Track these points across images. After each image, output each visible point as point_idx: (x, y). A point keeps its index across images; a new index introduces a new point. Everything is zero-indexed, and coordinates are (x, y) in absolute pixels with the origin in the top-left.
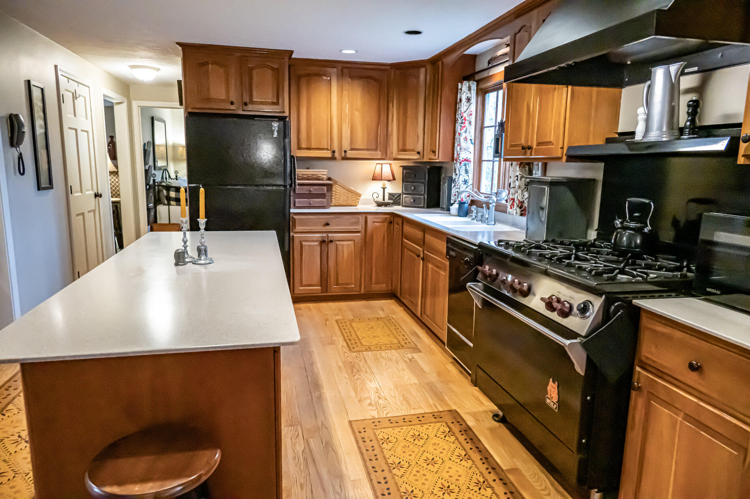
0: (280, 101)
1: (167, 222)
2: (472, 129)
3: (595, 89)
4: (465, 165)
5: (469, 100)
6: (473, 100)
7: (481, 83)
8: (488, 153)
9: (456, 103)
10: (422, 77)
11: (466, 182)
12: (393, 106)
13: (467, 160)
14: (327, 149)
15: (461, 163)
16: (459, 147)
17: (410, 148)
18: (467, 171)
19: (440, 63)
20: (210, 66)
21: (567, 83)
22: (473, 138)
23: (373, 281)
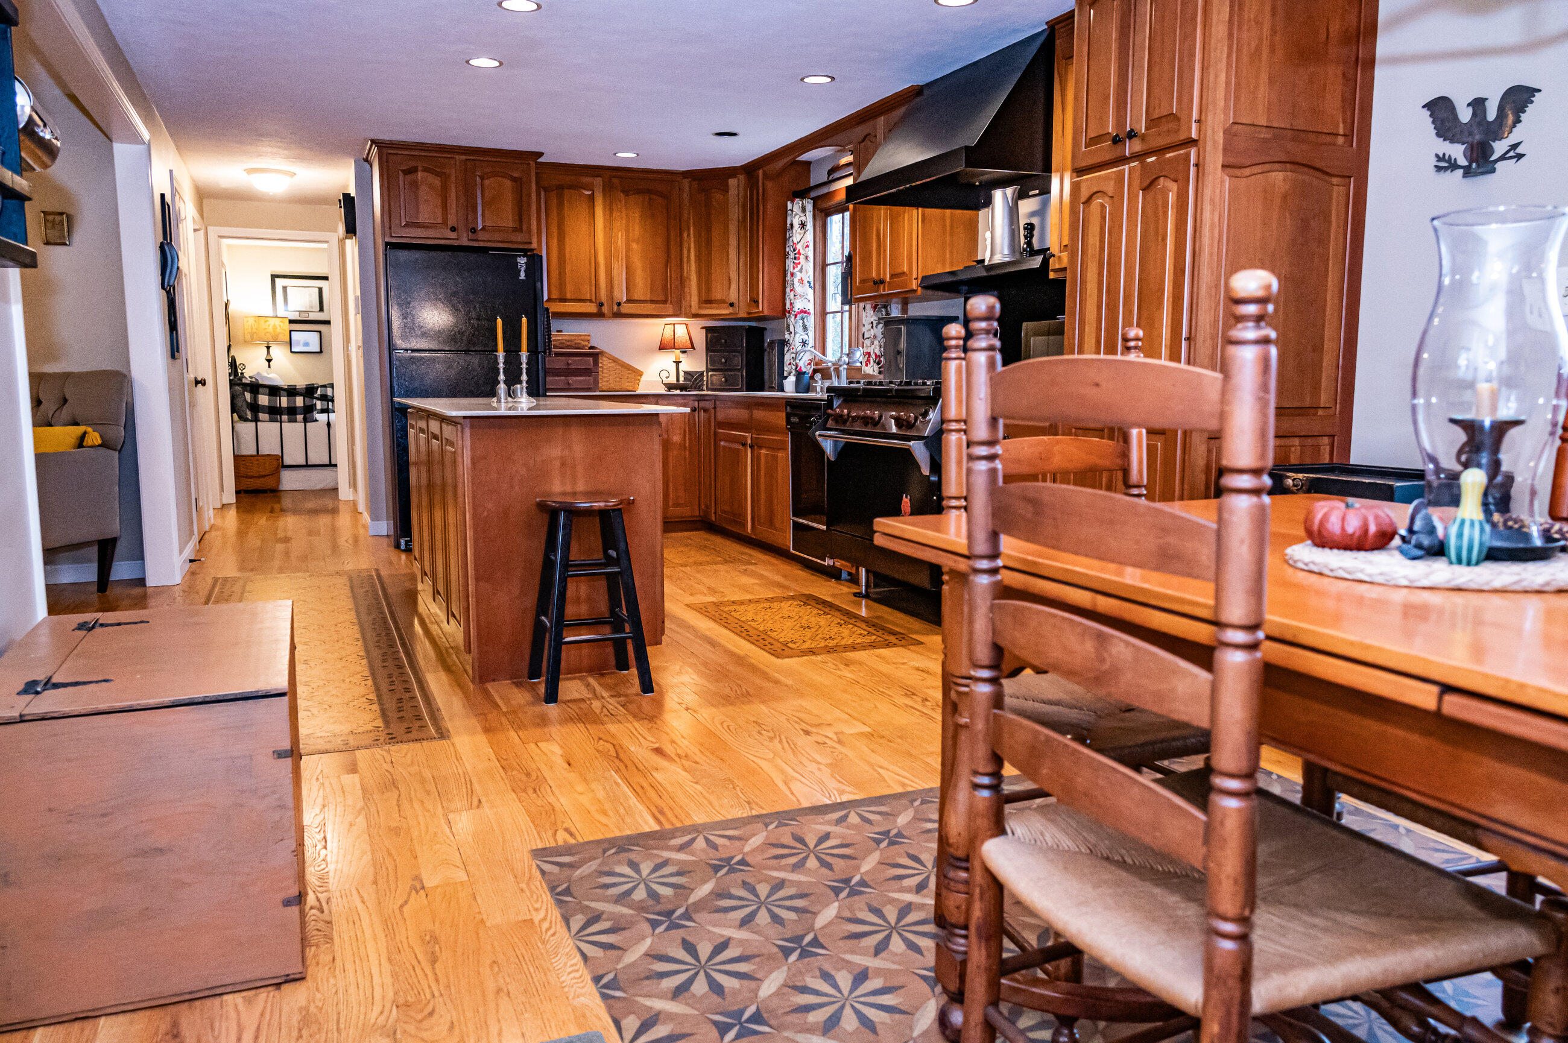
0: (525, 227)
1: (255, 453)
2: (809, 267)
3: (948, 211)
4: (802, 319)
5: (803, 225)
6: (810, 226)
7: (819, 202)
8: (834, 302)
9: (785, 230)
10: (733, 191)
11: (804, 343)
12: (689, 235)
13: (805, 312)
14: (591, 301)
15: (796, 316)
16: (792, 296)
17: (718, 297)
18: (805, 328)
19: (761, 172)
20: (420, 174)
21: (917, 205)
22: (811, 279)
23: (671, 504)
